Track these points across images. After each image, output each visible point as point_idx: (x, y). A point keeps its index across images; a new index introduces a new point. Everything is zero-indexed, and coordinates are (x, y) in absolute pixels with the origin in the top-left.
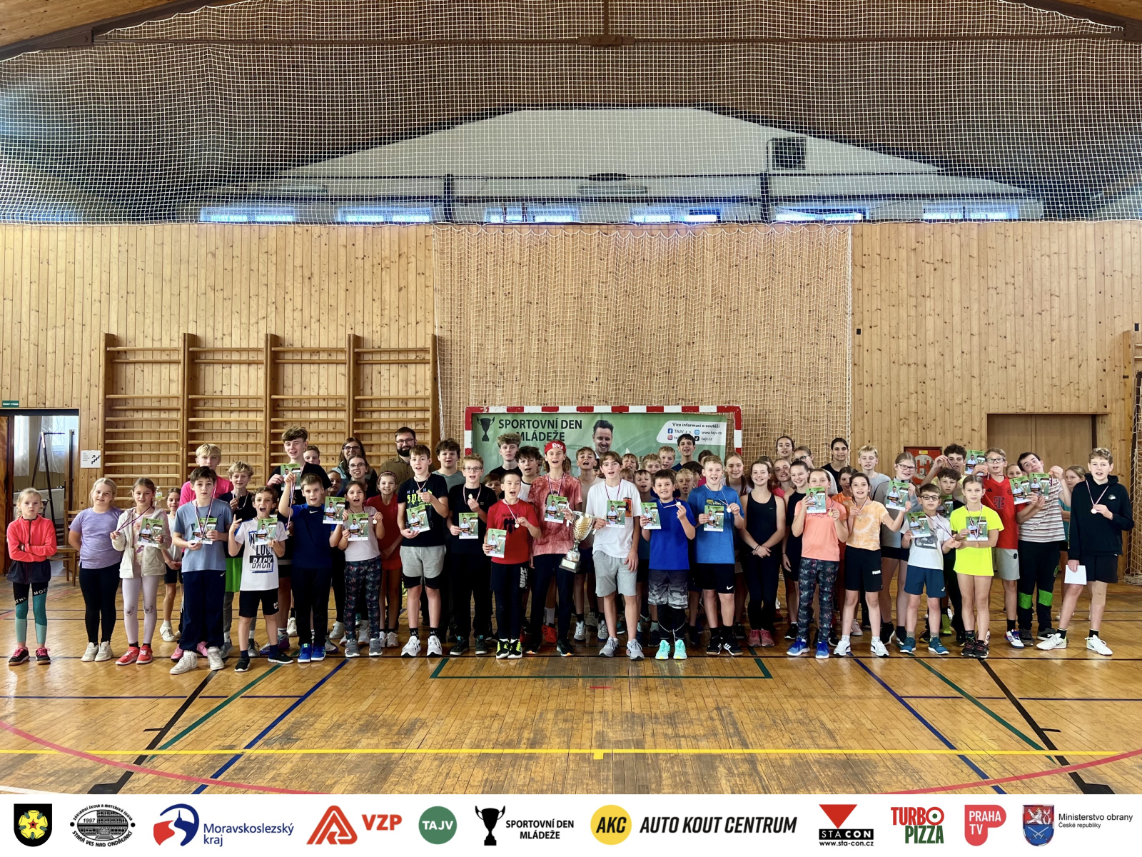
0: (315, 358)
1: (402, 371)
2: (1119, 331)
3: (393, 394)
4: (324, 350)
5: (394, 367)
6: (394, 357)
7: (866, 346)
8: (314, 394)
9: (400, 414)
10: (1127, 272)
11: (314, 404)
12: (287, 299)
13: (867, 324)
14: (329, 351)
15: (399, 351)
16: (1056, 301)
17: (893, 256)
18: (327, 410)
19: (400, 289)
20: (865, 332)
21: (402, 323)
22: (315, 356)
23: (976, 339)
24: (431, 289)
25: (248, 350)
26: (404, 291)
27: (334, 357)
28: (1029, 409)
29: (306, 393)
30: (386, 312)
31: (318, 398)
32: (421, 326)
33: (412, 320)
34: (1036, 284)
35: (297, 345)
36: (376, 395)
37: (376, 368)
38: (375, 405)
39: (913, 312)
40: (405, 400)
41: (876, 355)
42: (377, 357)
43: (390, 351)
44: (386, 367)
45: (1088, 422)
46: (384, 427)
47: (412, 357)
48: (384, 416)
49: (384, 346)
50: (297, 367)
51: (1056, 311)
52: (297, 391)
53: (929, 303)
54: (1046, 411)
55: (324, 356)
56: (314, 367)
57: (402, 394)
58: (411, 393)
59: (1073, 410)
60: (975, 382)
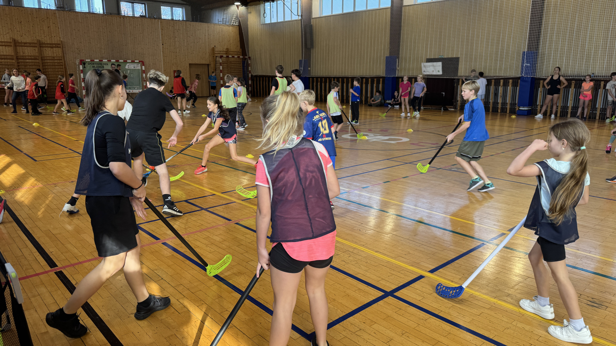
0: (26, 45)
1: (52, 49)
2: (212, 47)
3: (50, 55)
4: (28, 43)
5: (49, 49)
6: (49, 46)
7: (165, 48)
8: (27, 55)
9: (53, 61)
10: (213, 35)
11: (27, 57)
12: (14, 28)
13: (164, 43)
14: (30, 43)
15: (50, 44)
16: (200, 40)
17: (169, 28)
18: (32, 59)
19: (48, 27)
20: (164, 44)
21: (50, 36)
22: (25, 44)
23: (186, 47)
24: (57, 28)
25: (4, 42)
26: (49, 28)
27: (31, 45)
28: (197, 63)
29: (24, 55)
30: (45, 33)
31: (28, 56)
32: (55, 37)
33: (53, 35)
34: (197, 36)
35: (20, 41)
36: (45, 56)
37: (44, 48)
38: (45, 58)
39: (173, 41)
40: (54, 57)
41: (167, 50)
42: (44, 45)
43: (48, 44)
44: (47, 48)
45: (207, 66)
46: (49, 64)
47: (54, 46)
48: (48, 61)
49: (46, 43)
50: (21, 47)
51: (201, 42)
52: (21, 54)
53: (177, 39)
54: (200, 63)
55: (28, 45)
56: (25, 48)
57: (53, 56)
58: (55, 55)
59: (205, 63)
60: (186, 56)
